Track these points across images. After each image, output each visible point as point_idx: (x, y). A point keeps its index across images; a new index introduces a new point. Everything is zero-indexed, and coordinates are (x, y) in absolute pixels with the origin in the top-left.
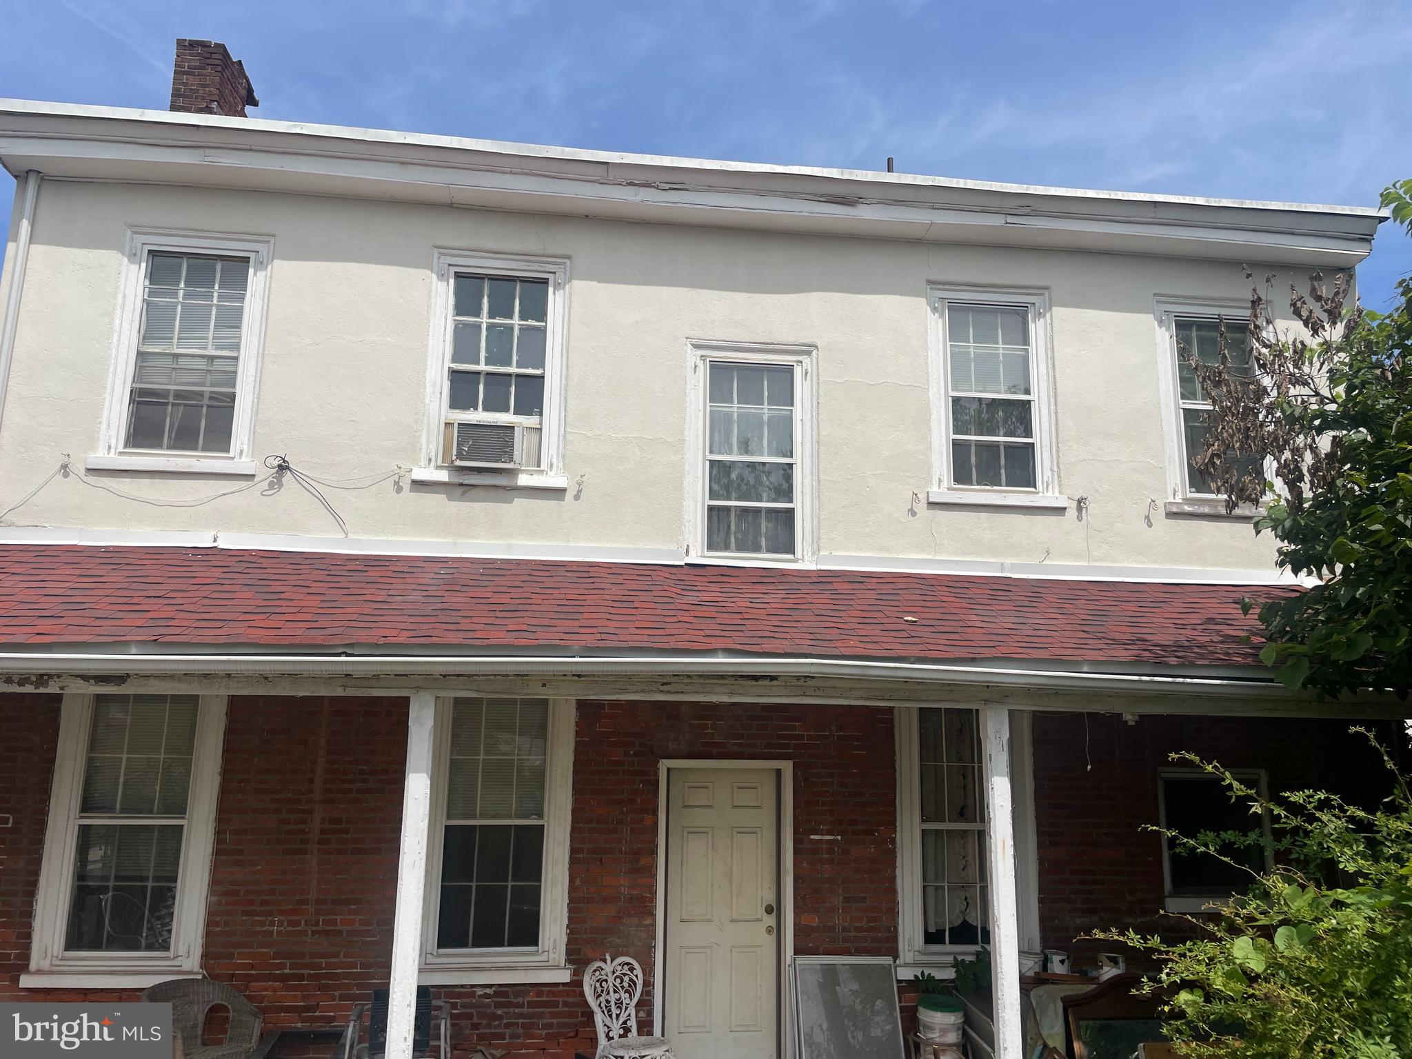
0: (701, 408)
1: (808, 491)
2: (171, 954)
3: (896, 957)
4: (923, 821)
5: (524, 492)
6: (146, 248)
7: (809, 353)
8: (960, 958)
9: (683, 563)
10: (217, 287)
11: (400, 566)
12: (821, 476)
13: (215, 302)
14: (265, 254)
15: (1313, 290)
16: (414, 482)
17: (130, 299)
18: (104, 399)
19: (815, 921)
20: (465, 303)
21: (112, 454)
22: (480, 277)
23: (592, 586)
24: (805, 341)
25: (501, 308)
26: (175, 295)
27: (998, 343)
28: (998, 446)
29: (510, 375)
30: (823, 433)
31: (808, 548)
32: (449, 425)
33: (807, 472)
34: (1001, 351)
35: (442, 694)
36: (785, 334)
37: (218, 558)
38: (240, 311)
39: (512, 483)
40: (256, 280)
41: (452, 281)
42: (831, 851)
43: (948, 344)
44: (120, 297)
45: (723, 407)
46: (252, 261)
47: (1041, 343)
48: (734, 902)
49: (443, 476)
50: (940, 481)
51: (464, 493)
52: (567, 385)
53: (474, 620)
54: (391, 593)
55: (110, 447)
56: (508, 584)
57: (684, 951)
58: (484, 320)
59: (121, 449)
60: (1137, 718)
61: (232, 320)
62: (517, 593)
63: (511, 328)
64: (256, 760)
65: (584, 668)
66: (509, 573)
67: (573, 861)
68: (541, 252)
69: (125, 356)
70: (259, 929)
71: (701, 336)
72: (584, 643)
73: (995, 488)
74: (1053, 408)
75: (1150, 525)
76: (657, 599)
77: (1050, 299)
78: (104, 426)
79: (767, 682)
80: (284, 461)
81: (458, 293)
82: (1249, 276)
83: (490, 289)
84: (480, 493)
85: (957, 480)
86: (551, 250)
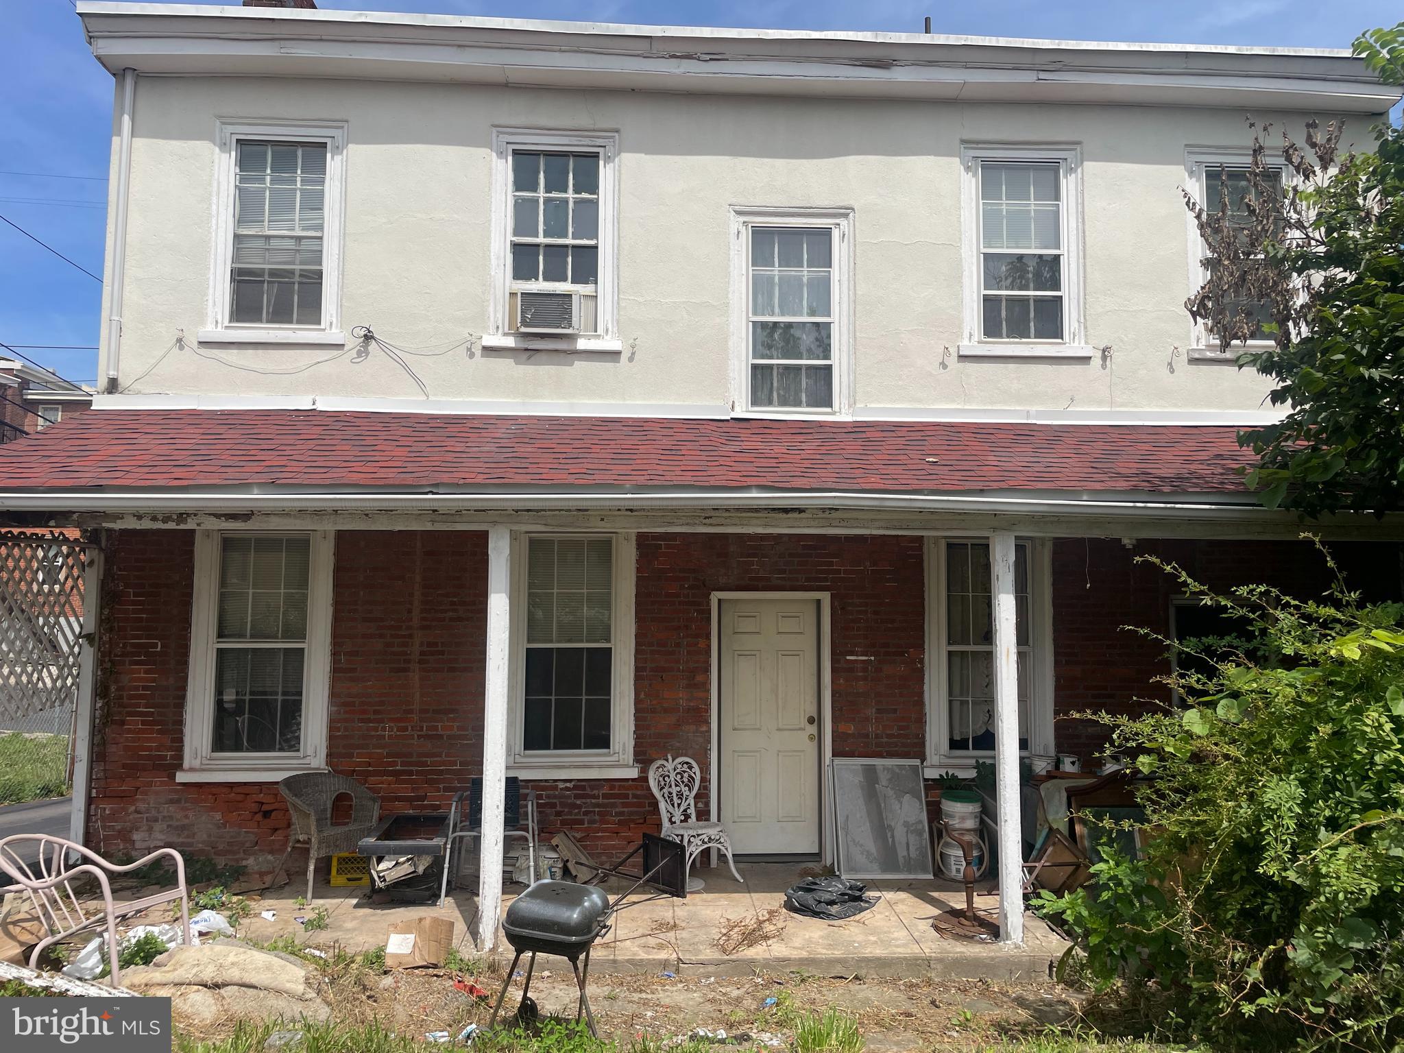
0: (744, 272)
1: (845, 348)
2: (301, 754)
3: (923, 760)
4: (949, 644)
5: (583, 355)
6: (234, 138)
7: (846, 216)
8: (981, 761)
9: (728, 418)
10: (299, 172)
11: (476, 424)
12: (858, 334)
13: (299, 186)
14: (340, 139)
15: (1309, 137)
16: (485, 348)
17: (224, 187)
18: (208, 279)
19: (851, 729)
20: (524, 180)
21: (219, 328)
22: (536, 154)
23: (645, 438)
24: (842, 204)
25: (555, 183)
26: (263, 180)
27: (1029, 200)
28: (1028, 300)
29: (566, 246)
30: (859, 292)
31: (845, 401)
32: (513, 295)
33: (844, 330)
34: (1033, 207)
35: (515, 528)
36: (822, 197)
37: (319, 418)
38: (321, 194)
39: (571, 347)
40: (333, 164)
41: (510, 159)
42: (865, 670)
43: (981, 202)
44: (215, 184)
45: (764, 271)
46: (329, 146)
47: (1072, 199)
48: (780, 714)
49: (510, 342)
50: (971, 335)
51: (529, 358)
52: (619, 254)
53: (540, 465)
54: (468, 445)
55: (217, 322)
56: (571, 437)
57: (736, 754)
58: (541, 194)
59: (226, 324)
60: (1134, 542)
61: (315, 203)
62: (577, 444)
63: (566, 201)
64: (362, 593)
65: (636, 503)
66: (572, 428)
67: (638, 678)
68: (592, 127)
69: (223, 239)
70: (373, 733)
71: (742, 203)
72: (634, 483)
73: (1024, 340)
74: (1081, 261)
75: (1172, 372)
76: (702, 448)
77: (1082, 154)
78: (210, 303)
79: (796, 515)
80: (369, 332)
81: (516, 170)
82: (1252, 125)
83: (546, 165)
84: (543, 356)
85: (988, 333)
86: (600, 125)
